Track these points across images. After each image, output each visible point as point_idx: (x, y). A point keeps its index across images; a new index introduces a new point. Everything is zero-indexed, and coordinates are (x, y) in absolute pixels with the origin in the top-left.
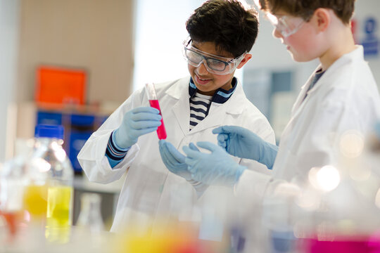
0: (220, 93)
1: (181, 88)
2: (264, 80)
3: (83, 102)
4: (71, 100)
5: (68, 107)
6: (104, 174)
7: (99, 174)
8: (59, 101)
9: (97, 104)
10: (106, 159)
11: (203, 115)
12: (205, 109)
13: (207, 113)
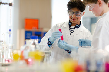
0: (77, 26)
1: (66, 24)
2: (89, 20)
3: (38, 28)
4: (35, 28)
5: (34, 29)
6: (47, 49)
7: (46, 49)
8: (31, 28)
9: (42, 29)
10: (48, 45)
11: (73, 32)
12: (73, 30)
13: (74, 31)
